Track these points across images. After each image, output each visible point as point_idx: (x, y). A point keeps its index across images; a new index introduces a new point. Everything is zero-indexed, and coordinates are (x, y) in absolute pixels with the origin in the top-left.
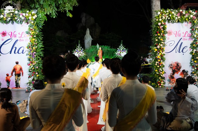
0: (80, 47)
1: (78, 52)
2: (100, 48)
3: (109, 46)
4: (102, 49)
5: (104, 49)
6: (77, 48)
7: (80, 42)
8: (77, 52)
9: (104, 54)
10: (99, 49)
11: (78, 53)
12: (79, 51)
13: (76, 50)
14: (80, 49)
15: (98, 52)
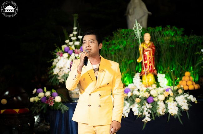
0: (77, 35)
1: (70, 55)
2: (147, 37)
3: (179, 27)
4: (152, 40)
5: (159, 40)
6: (67, 41)
7: (79, 21)
8: (66, 55)
9: (162, 59)
10: (143, 41)
11: (68, 58)
12: (74, 52)
13: (64, 47)
14: (77, 43)
15: (141, 49)
